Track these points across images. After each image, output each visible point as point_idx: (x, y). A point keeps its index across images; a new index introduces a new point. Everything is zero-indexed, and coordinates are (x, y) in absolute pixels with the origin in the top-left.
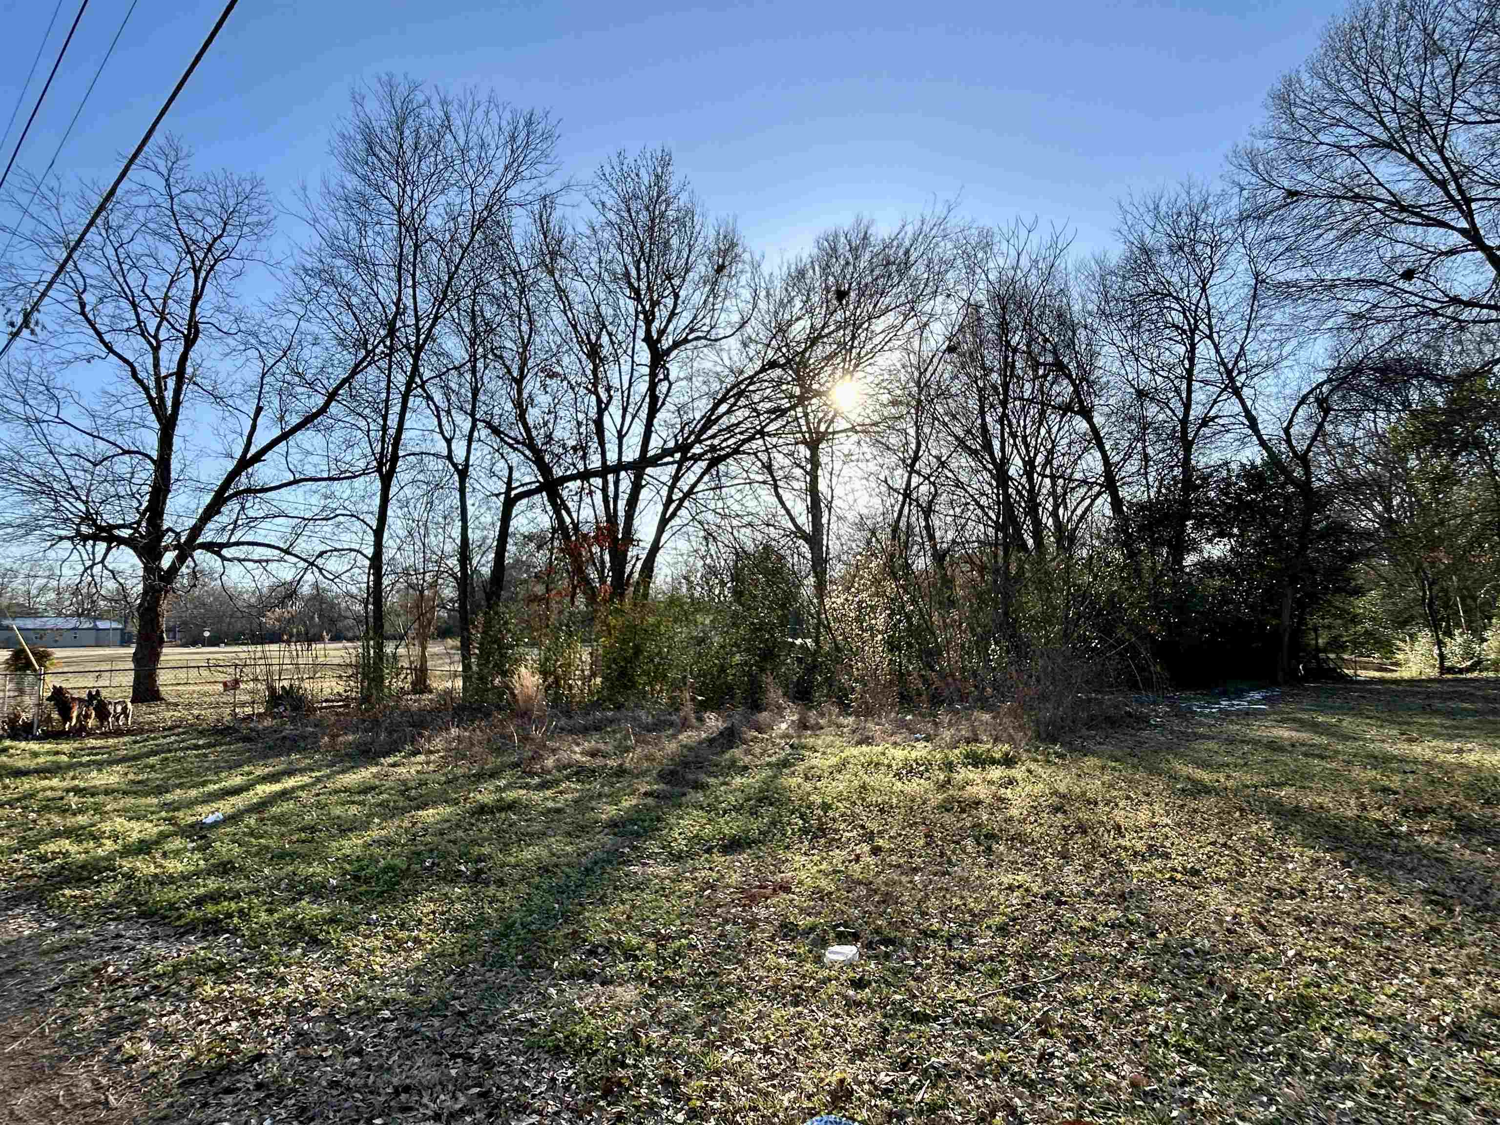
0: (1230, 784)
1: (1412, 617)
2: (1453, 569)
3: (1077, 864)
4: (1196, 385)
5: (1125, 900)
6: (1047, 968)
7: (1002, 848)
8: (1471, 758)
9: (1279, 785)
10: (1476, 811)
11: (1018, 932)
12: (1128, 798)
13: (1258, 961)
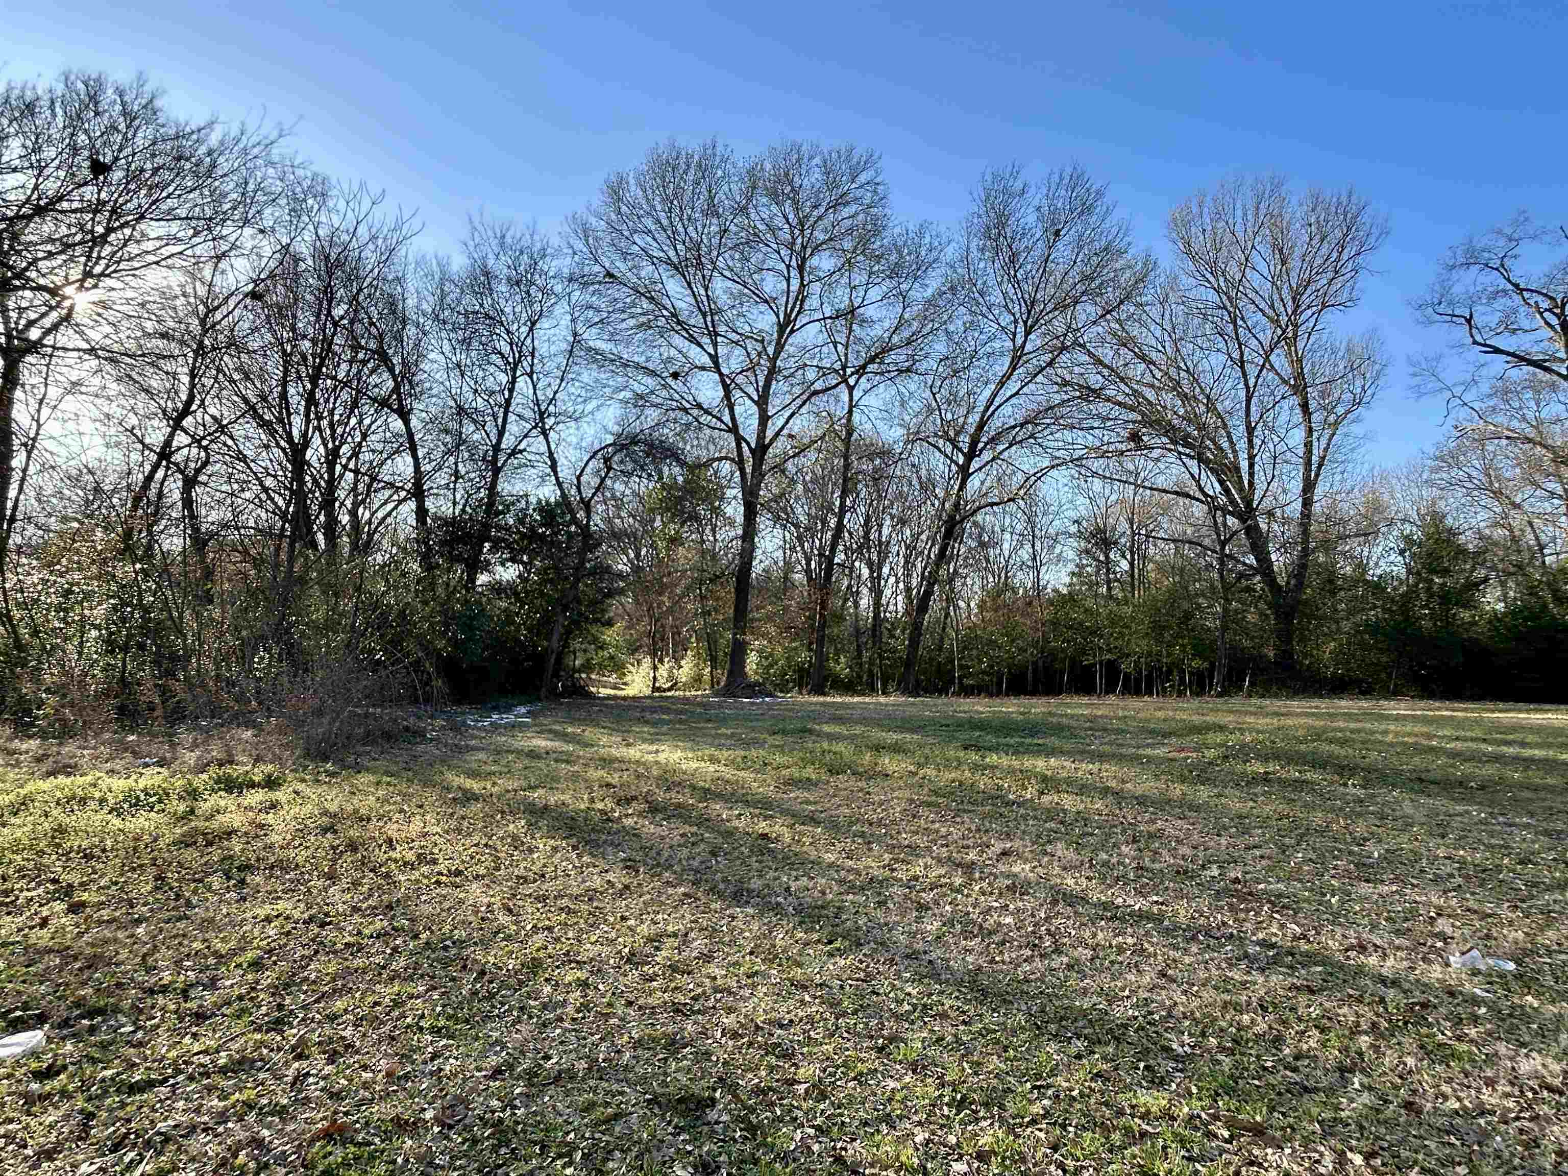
0: (495, 790)
1: (641, 646)
2: (670, 611)
3: (344, 883)
4: (512, 417)
5: (392, 909)
6: (305, 992)
7: (258, 879)
8: (662, 757)
9: (533, 788)
10: (660, 796)
11: (275, 963)
12: (402, 811)
13: (504, 939)
